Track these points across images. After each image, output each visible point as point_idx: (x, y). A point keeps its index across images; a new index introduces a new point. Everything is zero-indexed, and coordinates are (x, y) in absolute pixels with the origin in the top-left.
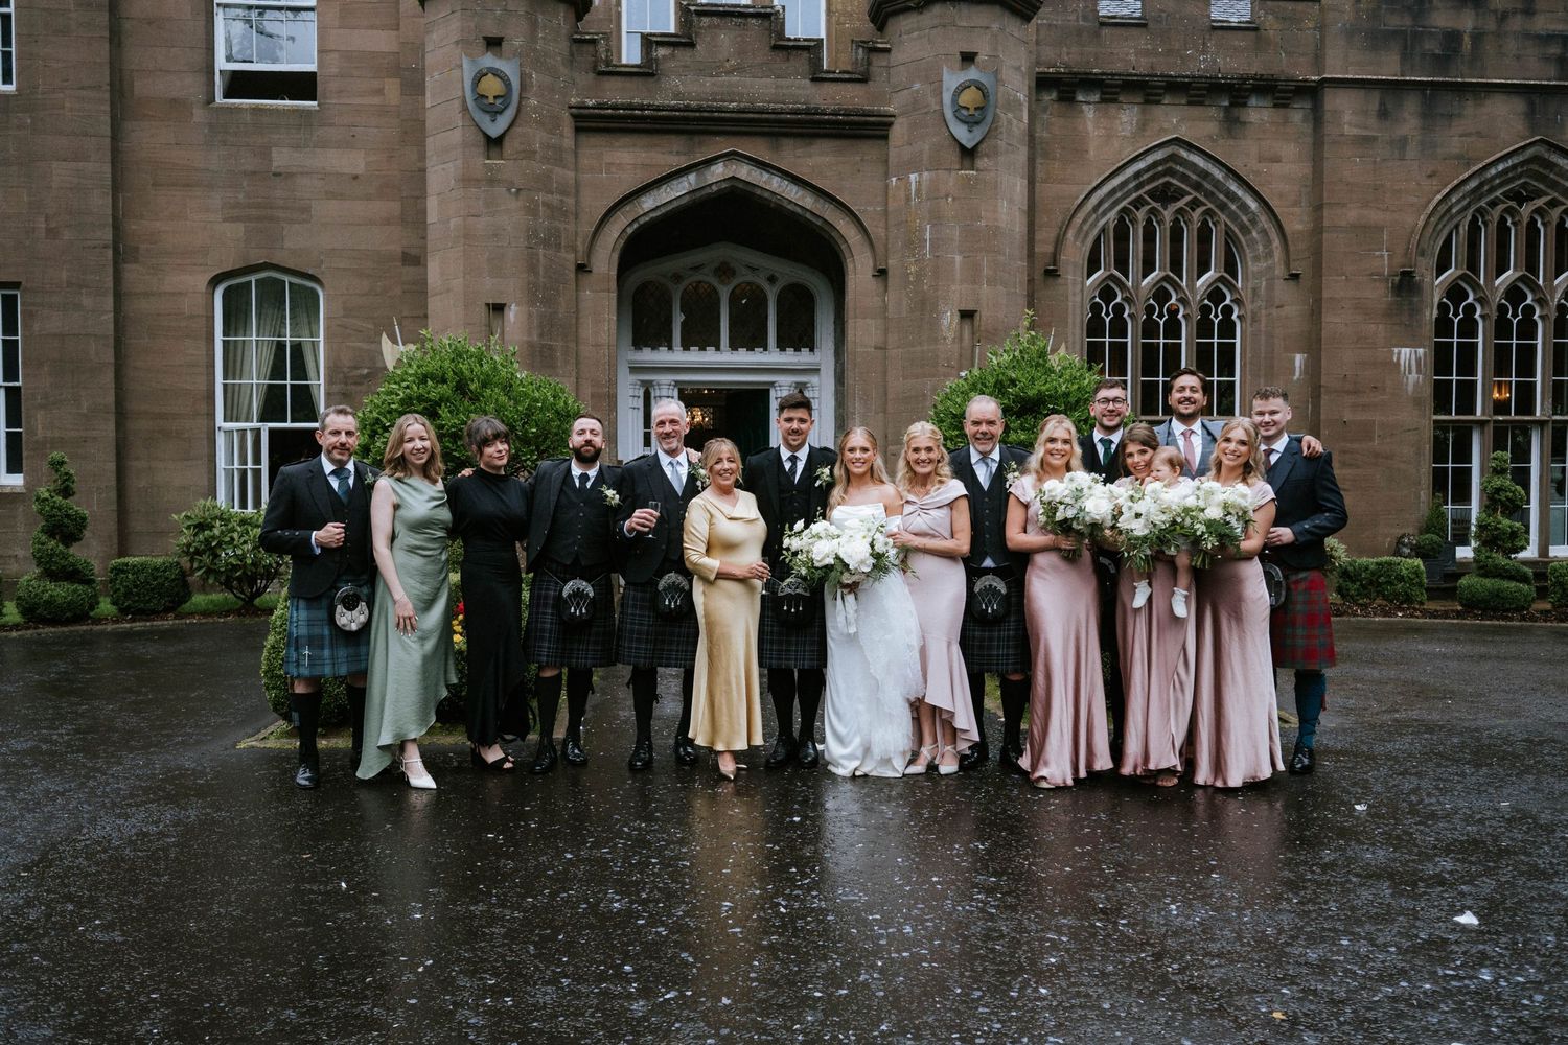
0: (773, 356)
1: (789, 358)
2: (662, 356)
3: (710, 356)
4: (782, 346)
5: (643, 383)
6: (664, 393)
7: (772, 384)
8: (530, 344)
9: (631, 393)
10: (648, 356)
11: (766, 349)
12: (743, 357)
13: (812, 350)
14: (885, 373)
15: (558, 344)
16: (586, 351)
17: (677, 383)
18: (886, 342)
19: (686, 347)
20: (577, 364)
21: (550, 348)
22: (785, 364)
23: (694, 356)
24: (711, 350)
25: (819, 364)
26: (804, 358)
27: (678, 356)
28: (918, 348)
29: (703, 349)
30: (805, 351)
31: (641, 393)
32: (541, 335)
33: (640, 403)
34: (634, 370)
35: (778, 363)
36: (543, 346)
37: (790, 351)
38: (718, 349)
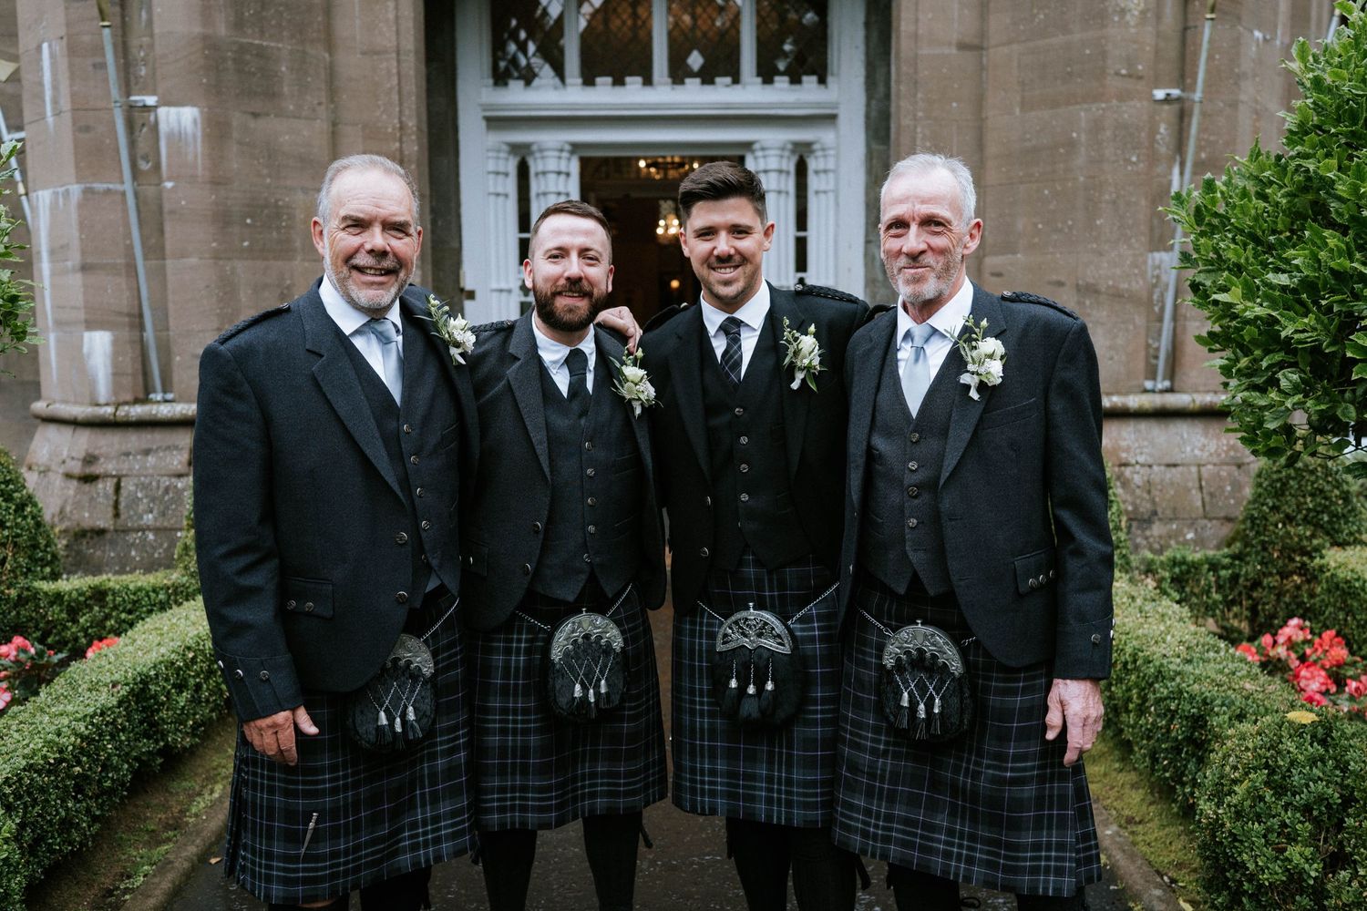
0: (749, 93)
1: (781, 95)
2: (546, 94)
3: (633, 95)
4: (767, 74)
5: (515, 148)
6: (552, 165)
7: (748, 146)
8: (210, 45)
9: (491, 166)
10: (516, 96)
11: (736, 80)
12: (694, 96)
13: (822, 81)
14: (979, 102)
15: (283, 47)
16: (351, 64)
17: (575, 147)
18: (983, 34)
19: (588, 81)
20: (333, 93)
21: (261, 53)
22: (771, 105)
23: (604, 96)
24: (634, 82)
25: (836, 105)
26: (808, 94)
27: (575, 96)
28: (1059, 39)
29: (619, 81)
30: (810, 81)
31: (512, 166)
32: (239, 24)
33: (511, 185)
34: (496, 122)
35: (759, 106)
36: (243, 49)
37: (782, 82)
38: (648, 81)
